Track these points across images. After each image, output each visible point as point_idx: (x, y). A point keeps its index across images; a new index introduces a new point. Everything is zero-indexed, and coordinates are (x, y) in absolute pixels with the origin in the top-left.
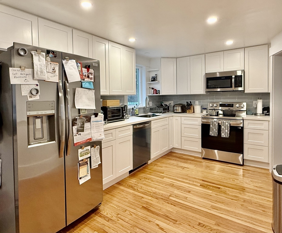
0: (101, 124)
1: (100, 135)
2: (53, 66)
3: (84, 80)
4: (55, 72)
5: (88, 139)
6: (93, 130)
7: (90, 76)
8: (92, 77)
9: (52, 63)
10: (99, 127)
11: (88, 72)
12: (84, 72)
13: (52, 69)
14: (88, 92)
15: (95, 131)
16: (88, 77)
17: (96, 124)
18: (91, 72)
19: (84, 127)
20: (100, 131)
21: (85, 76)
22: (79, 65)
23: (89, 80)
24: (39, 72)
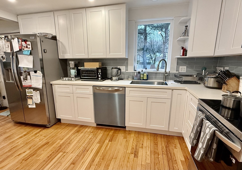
0: (40, 78)
1: (39, 85)
2: (7, 44)
3: (24, 49)
4: (9, 47)
5: (30, 85)
6: (33, 81)
7: (28, 46)
8: (30, 47)
9: (7, 42)
10: (38, 80)
11: (26, 44)
12: (23, 45)
13: (7, 45)
14: (28, 57)
15: (35, 82)
16: (27, 47)
17: (36, 78)
18: (28, 44)
19: (27, 78)
20: (39, 82)
21: (25, 47)
22: (20, 40)
23: (28, 49)
24: (2, 48)
